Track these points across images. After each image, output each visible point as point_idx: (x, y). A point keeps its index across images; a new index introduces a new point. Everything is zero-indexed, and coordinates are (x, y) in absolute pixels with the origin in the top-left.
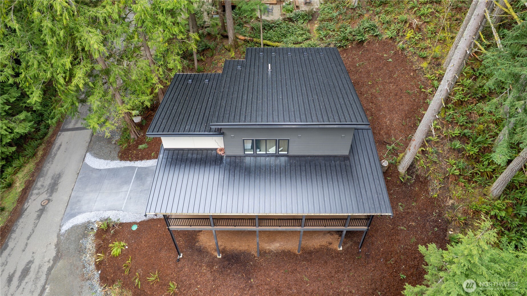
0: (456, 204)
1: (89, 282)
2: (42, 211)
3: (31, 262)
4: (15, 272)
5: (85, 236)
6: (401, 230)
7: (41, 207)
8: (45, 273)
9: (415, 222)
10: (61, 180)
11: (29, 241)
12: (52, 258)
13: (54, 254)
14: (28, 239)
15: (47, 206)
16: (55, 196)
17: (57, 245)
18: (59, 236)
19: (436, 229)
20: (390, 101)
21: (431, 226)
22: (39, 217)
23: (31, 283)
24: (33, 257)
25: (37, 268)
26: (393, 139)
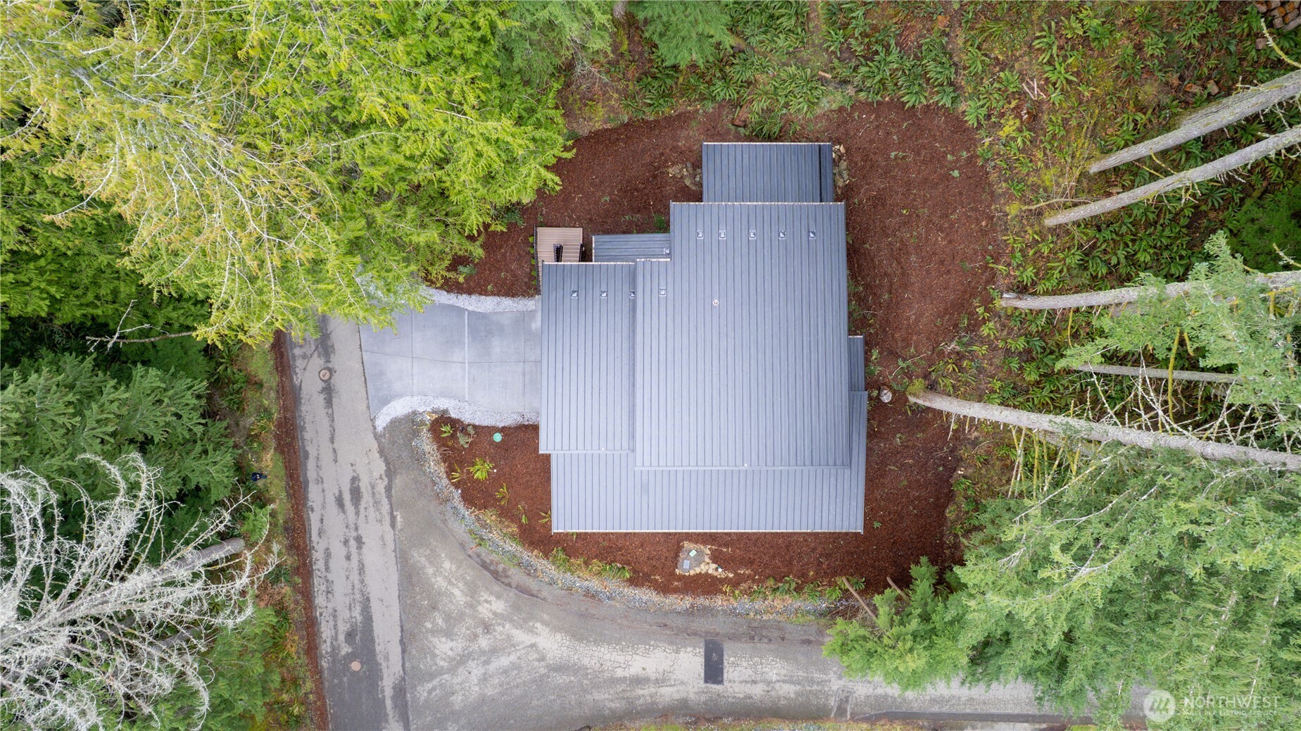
0: (981, 439)
1: (449, 504)
2: (328, 391)
3: (355, 479)
4: (340, 492)
5: (416, 434)
6: (890, 470)
7: (323, 385)
8: (384, 495)
9: (914, 459)
10: (331, 327)
11: (335, 446)
12: (383, 473)
13: (383, 467)
14: (332, 440)
15: (332, 381)
16: (336, 362)
17: (381, 452)
18: (377, 437)
19: (941, 469)
20: (928, 271)
21: (934, 463)
22: (329, 402)
23: (371, 510)
24: (354, 471)
25: (369, 488)
26: (912, 350)
